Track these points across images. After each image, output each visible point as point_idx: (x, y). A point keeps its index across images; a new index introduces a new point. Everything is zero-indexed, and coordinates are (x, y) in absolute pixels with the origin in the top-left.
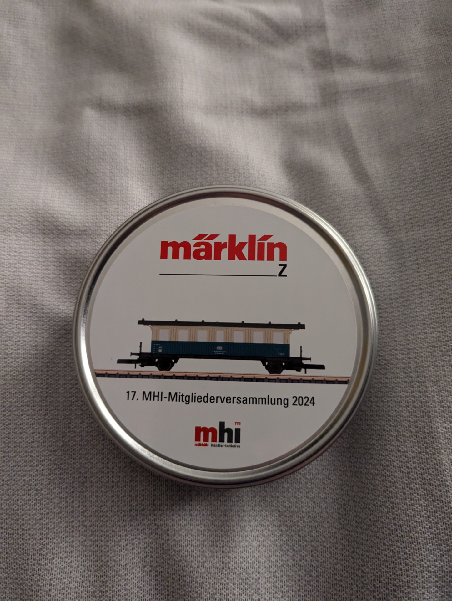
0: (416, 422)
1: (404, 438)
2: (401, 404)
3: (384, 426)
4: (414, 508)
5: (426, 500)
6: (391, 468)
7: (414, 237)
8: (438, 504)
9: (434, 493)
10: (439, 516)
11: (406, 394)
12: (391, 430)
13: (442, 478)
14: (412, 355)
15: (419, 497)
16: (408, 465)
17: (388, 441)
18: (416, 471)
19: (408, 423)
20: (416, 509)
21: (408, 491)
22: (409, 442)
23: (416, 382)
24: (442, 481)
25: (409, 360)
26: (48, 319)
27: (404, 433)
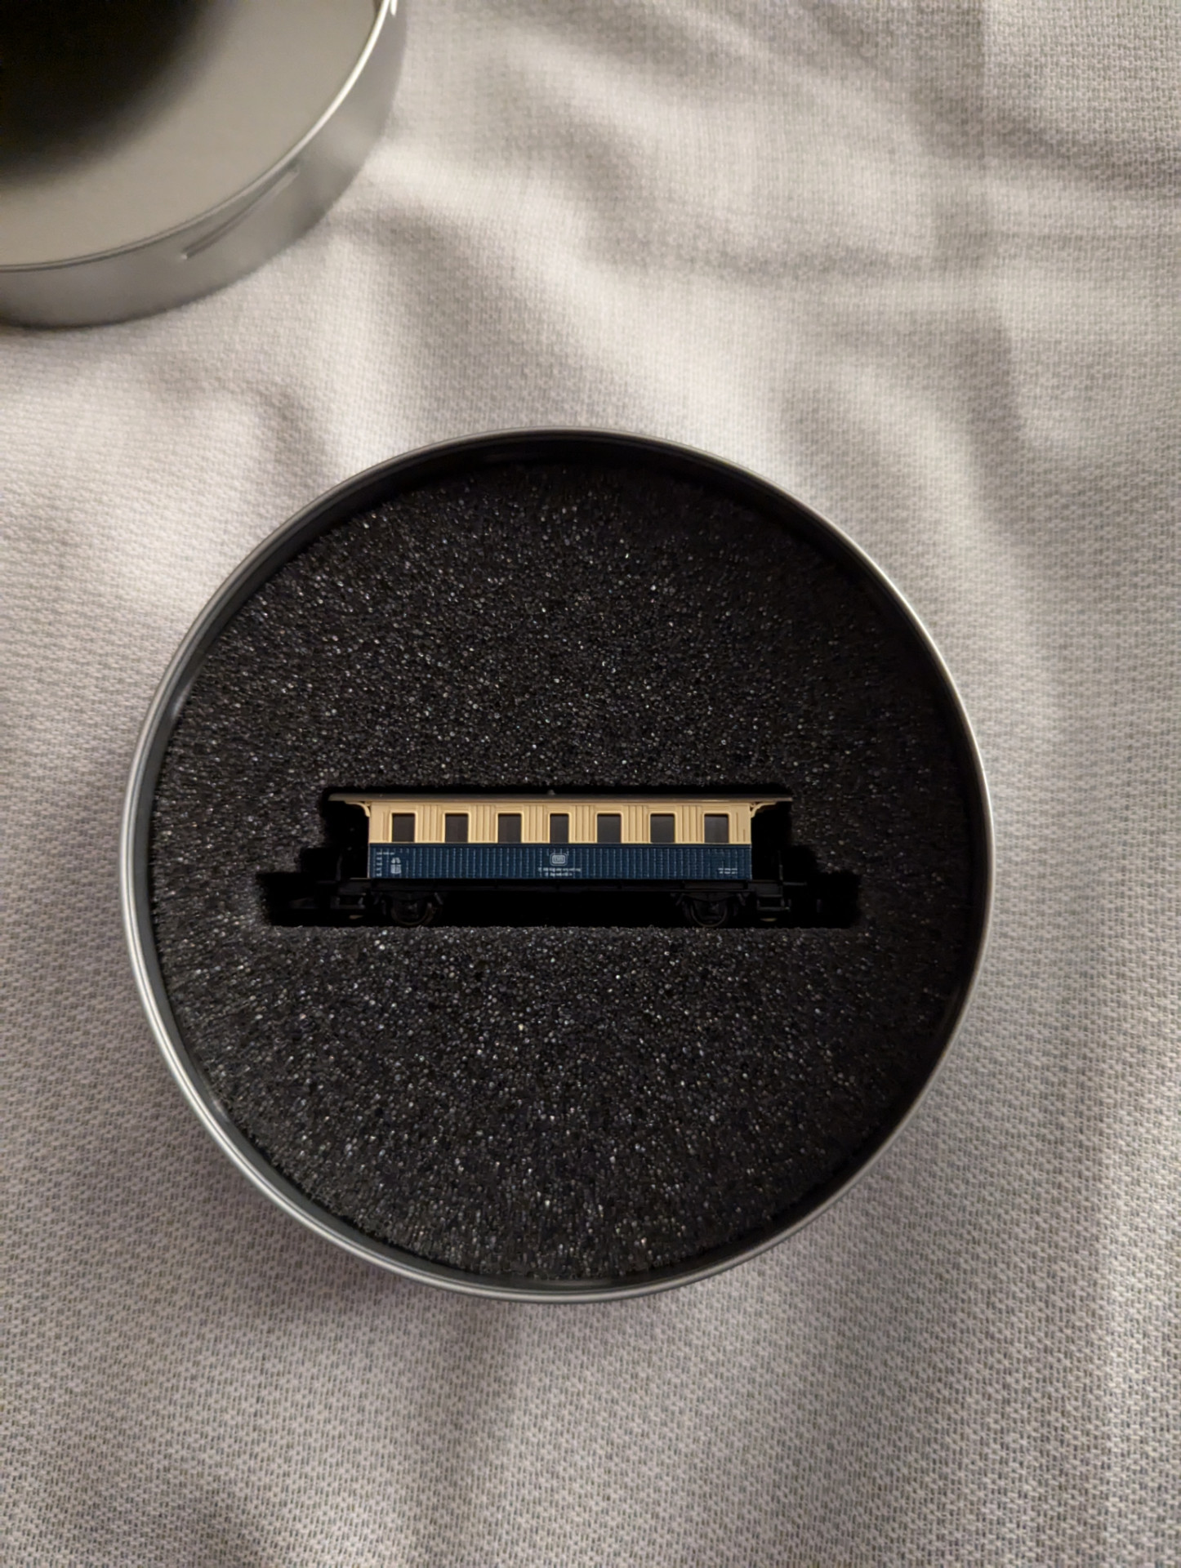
0: (1052, 1260)
1: (1010, 1302)
2: (1018, 1200)
3: (958, 1253)
4: (1004, 1499)
5: (1040, 1483)
6: (958, 1381)
7: (1133, 718)
8: (1073, 1497)
9: (1067, 1466)
10: (1069, 1532)
11: (1036, 1174)
12: (974, 1272)
13: (1097, 1427)
14: (1074, 1063)
15: (1024, 1472)
16: (1009, 1379)
17: (963, 1301)
18: (1029, 1399)
19: (1030, 1262)
20: (1010, 1505)
21: (994, 1452)
22: (1023, 1315)
23: (1071, 1145)
24: (1096, 1438)
25: (1061, 1075)
26: (38, 796)
27: (1014, 1288)
